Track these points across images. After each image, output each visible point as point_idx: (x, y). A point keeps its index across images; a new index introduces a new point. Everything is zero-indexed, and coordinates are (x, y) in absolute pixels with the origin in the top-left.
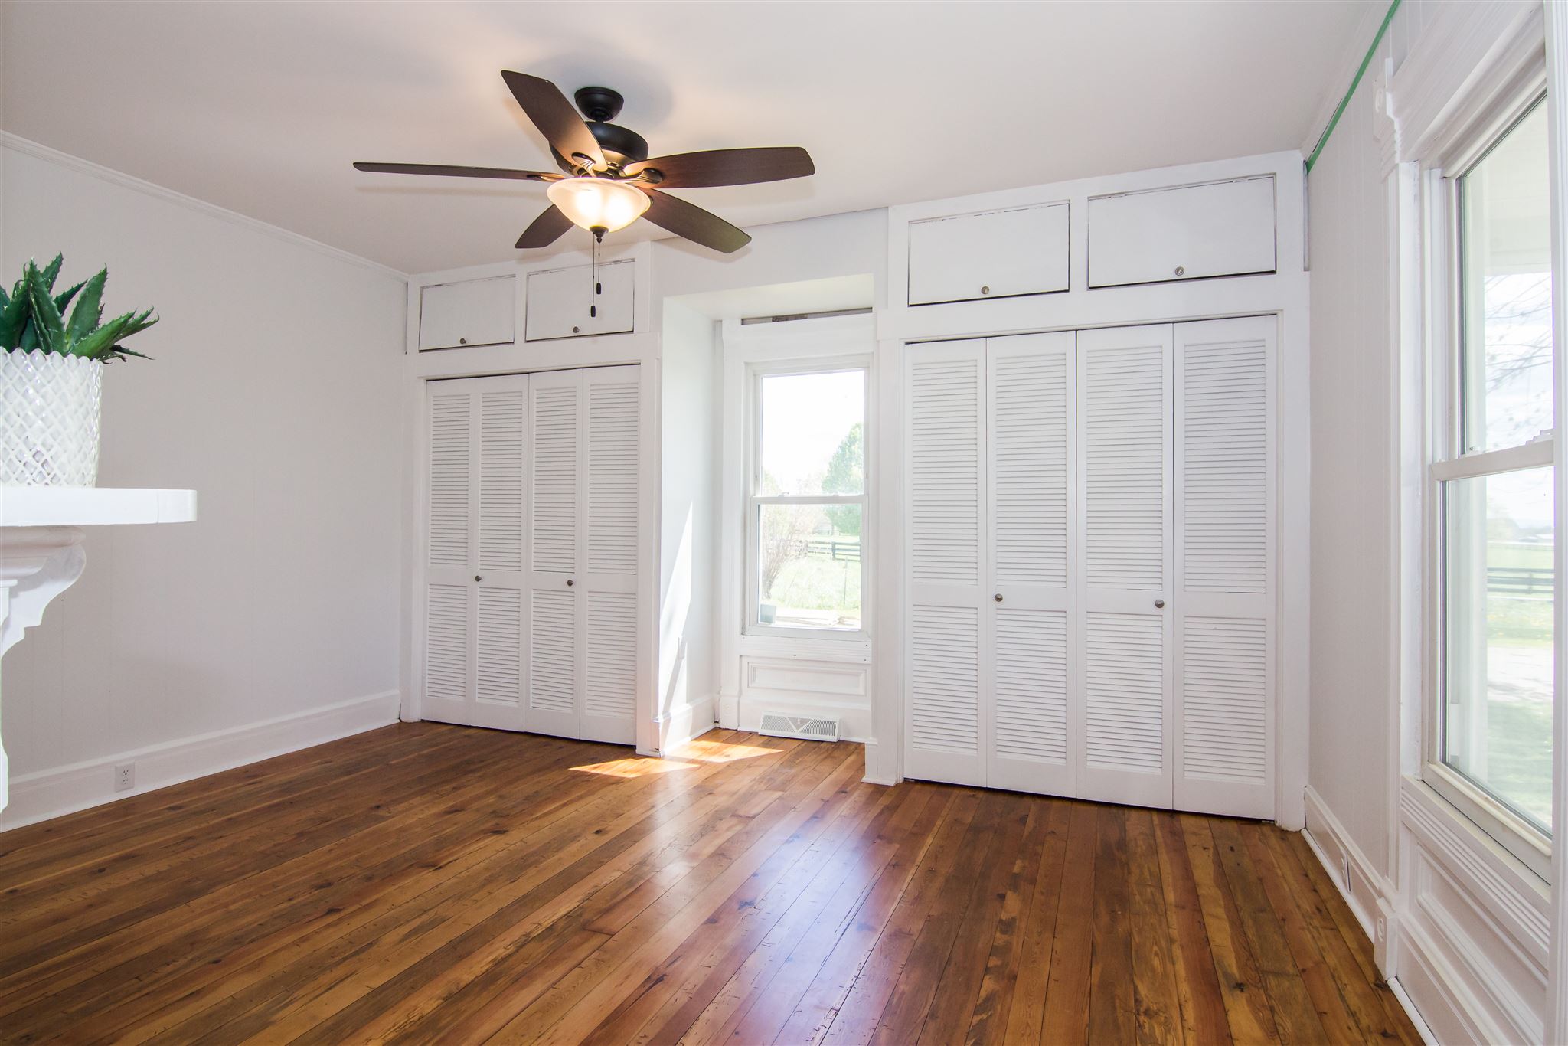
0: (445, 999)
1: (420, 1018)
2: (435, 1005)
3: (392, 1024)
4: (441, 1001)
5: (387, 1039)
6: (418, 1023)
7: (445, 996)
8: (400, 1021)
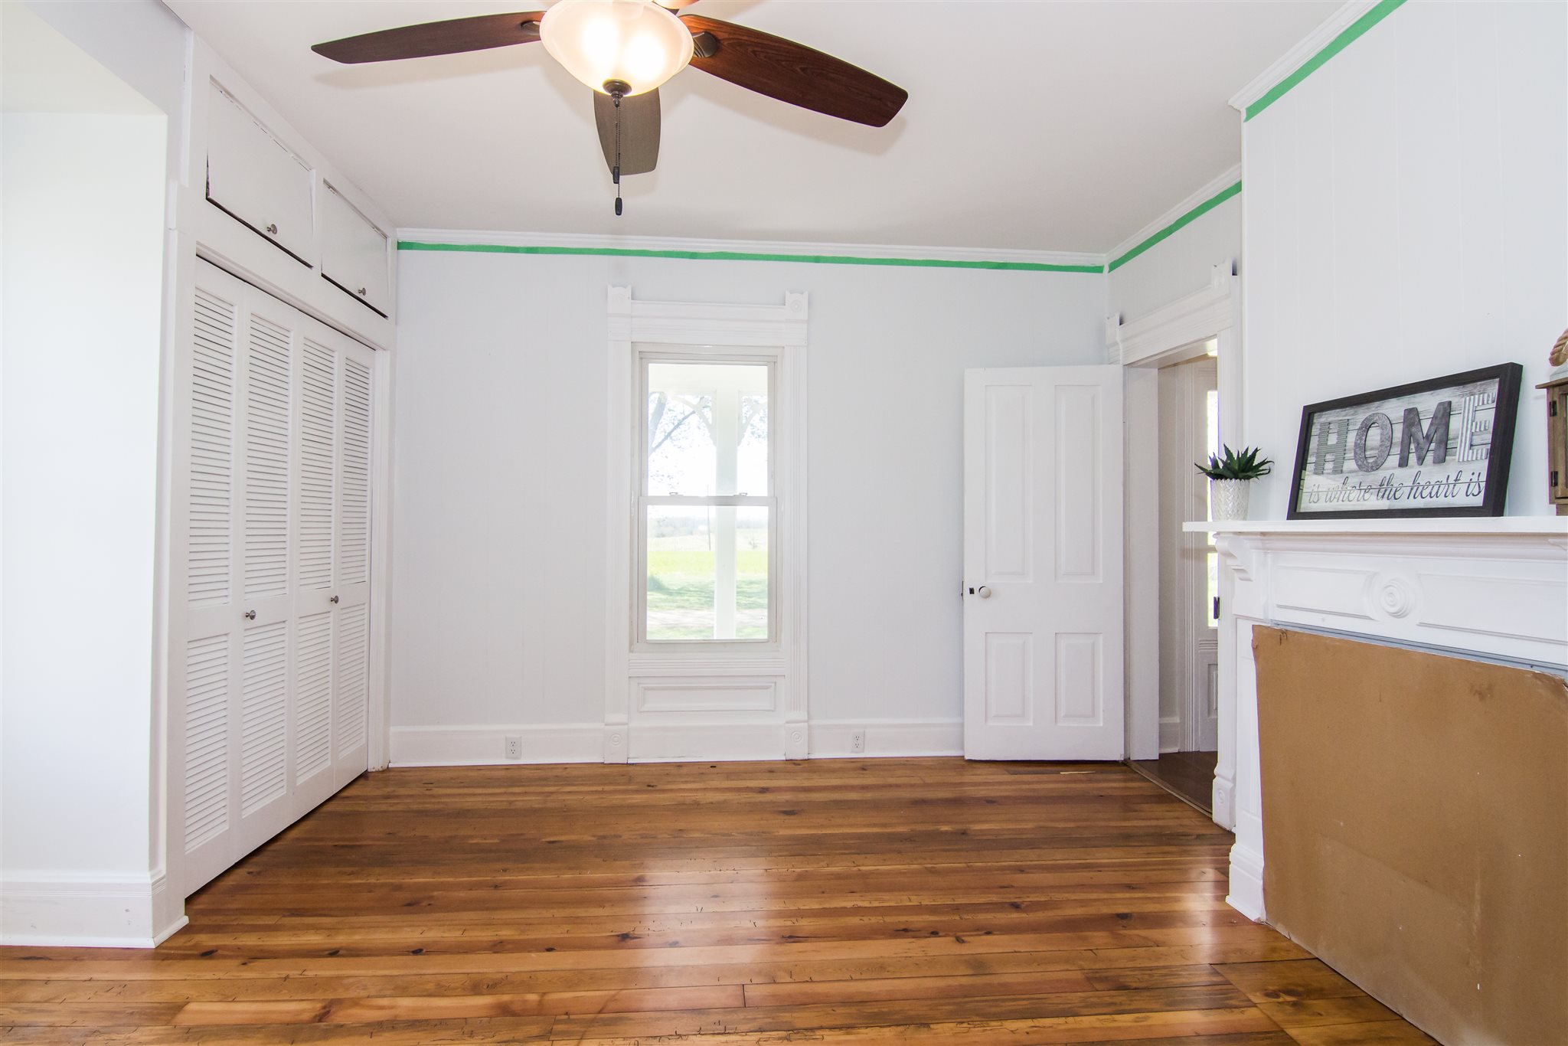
0: (927, 1025)
1: (963, 1023)
2: (939, 1026)
3: (986, 1032)
4: (932, 1026)
5: (999, 1023)
6: (965, 1020)
7: (925, 1029)
8: (978, 1031)
